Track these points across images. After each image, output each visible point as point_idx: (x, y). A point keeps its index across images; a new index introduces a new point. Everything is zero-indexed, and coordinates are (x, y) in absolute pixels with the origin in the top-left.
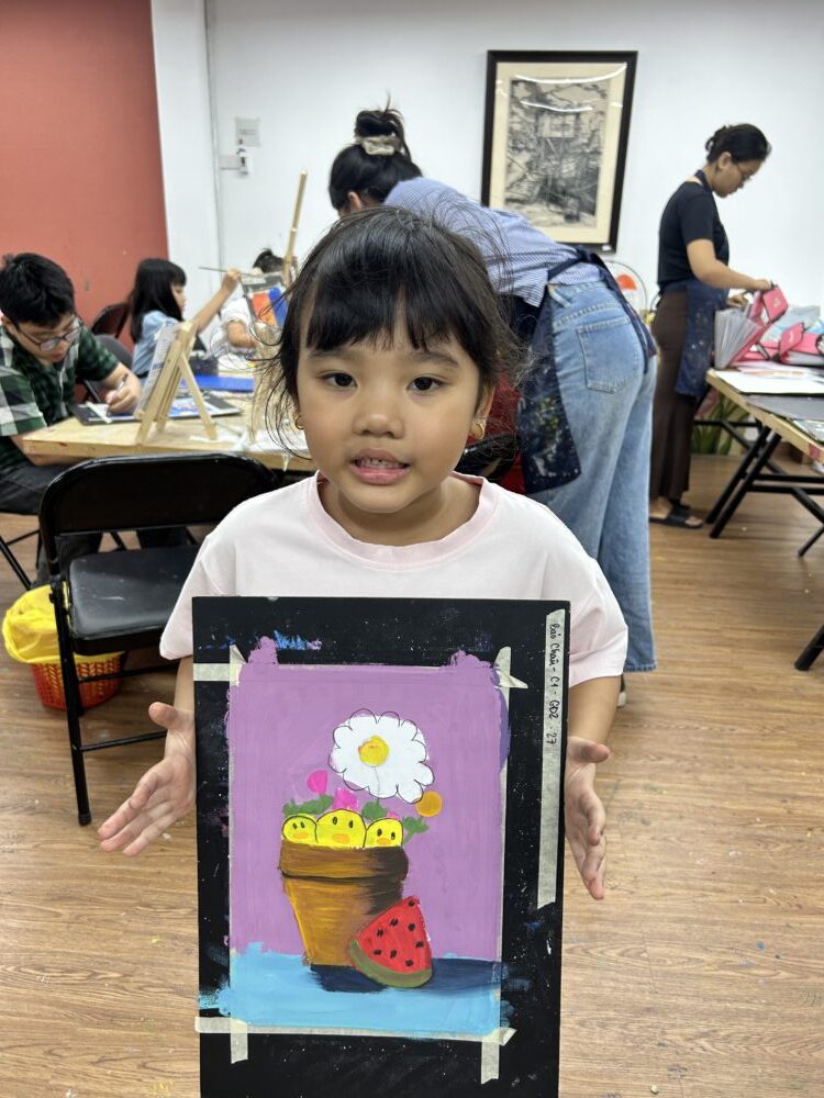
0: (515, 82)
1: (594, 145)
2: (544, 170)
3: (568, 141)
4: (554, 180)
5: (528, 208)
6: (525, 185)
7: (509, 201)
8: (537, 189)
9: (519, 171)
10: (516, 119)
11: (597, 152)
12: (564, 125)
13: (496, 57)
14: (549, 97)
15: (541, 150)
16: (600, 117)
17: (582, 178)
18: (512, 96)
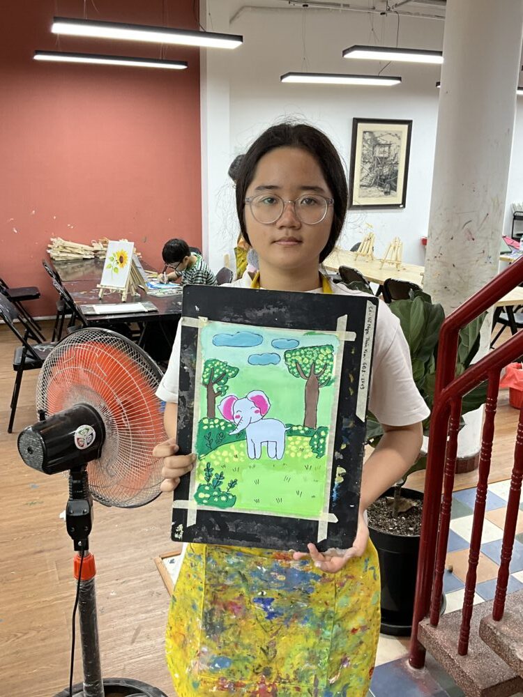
0: (365, 132)
1: (396, 160)
2: (376, 171)
3: (386, 158)
4: (380, 176)
5: (369, 189)
6: (369, 178)
8: (373, 181)
10: (365, 148)
11: (397, 163)
12: (384, 152)
14: (378, 139)
15: (375, 162)
16: (398, 148)
17: (391, 175)
18: (364, 139)
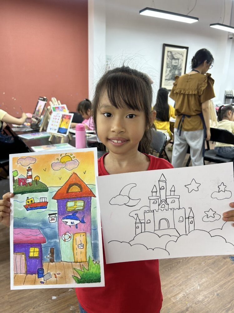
0: (168, 52)
1: (181, 67)
2: (172, 73)
3: (177, 66)
4: (174, 75)
5: (169, 81)
6: (169, 76)
7: (166, 80)
8: (171, 77)
9: (168, 72)
10: (168, 60)
11: (181, 69)
12: (176, 63)
13: (165, 45)
14: (174, 56)
15: (172, 68)
16: (182, 61)
18: (168, 55)
